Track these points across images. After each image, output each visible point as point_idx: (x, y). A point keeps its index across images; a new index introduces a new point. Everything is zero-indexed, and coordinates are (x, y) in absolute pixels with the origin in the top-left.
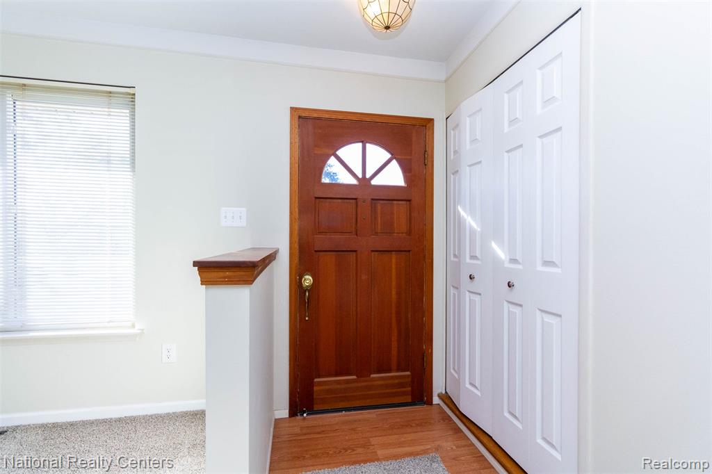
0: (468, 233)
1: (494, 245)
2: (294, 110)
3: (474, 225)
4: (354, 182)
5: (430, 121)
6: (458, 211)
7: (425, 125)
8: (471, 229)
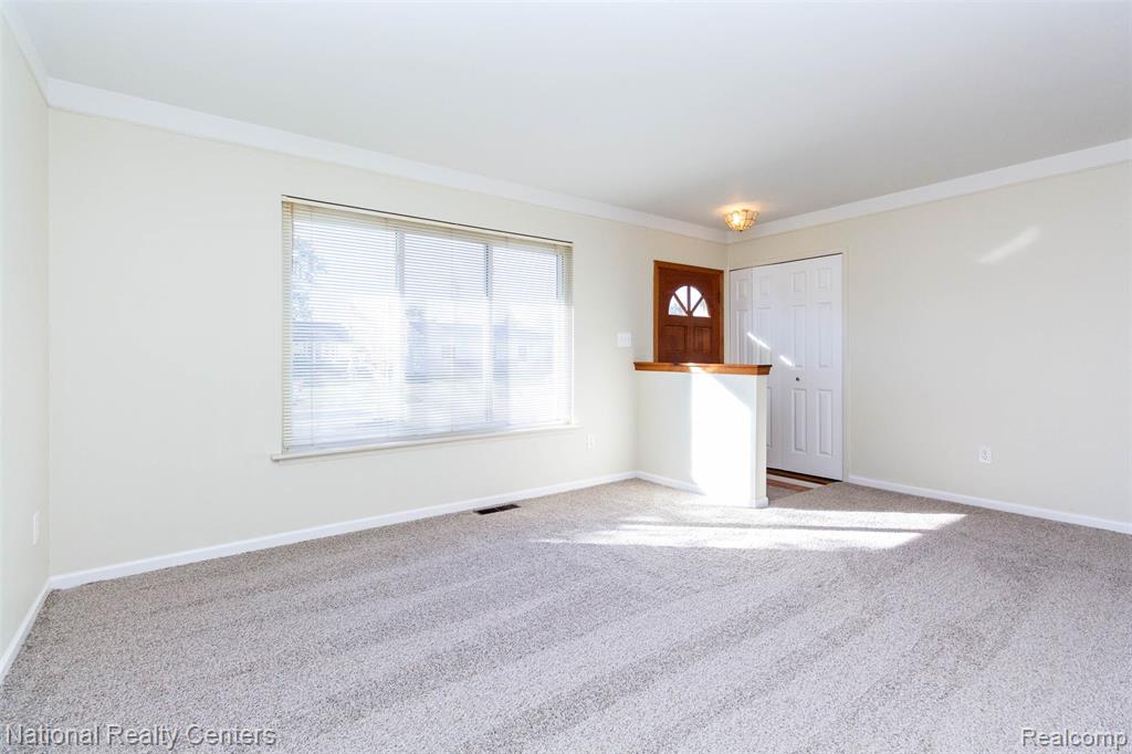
0: (758, 353)
1: (782, 358)
2: (656, 262)
3: (764, 345)
4: (684, 314)
5: (722, 272)
6: (749, 339)
7: (718, 275)
8: (761, 348)
